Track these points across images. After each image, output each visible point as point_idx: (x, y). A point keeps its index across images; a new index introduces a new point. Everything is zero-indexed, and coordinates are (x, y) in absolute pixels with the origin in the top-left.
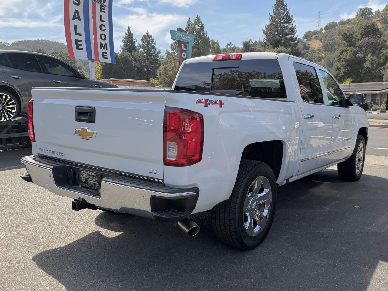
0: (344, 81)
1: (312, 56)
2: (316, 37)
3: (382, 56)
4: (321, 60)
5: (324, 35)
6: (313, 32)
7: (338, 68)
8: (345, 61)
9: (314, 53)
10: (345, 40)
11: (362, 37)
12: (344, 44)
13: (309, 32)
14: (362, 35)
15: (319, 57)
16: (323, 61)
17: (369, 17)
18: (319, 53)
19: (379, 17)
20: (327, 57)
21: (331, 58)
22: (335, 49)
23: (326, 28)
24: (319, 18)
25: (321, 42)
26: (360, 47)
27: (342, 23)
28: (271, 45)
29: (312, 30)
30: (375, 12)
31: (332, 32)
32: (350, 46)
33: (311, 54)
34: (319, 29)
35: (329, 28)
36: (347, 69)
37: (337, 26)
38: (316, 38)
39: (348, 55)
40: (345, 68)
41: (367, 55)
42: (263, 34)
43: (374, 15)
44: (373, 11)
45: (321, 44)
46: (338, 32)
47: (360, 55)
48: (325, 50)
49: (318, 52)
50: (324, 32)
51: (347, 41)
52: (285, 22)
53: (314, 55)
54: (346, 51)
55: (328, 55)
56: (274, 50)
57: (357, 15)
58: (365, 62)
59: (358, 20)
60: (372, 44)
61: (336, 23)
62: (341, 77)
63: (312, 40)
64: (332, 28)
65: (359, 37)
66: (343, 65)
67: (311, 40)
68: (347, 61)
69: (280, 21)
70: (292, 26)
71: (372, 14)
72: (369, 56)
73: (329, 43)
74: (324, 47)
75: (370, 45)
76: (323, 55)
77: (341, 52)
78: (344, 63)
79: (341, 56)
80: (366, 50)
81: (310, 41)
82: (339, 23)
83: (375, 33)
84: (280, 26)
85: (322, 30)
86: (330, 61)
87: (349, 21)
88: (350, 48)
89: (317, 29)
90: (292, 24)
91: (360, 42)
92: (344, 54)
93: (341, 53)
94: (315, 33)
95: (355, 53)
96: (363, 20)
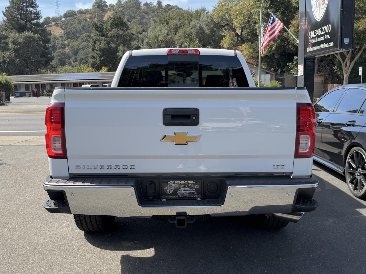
0: (101, 69)
1: (55, 43)
2: (56, 23)
3: (132, 47)
4: (65, 48)
5: (64, 22)
6: (53, 18)
7: (93, 56)
8: (100, 51)
9: (56, 40)
10: (97, 30)
11: (112, 29)
12: (96, 34)
13: (49, 18)
14: (111, 26)
15: (62, 44)
16: (67, 48)
17: (105, 9)
18: (62, 41)
19: (113, 10)
20: (70, 44)
21: (75, 46)
22: (78, 37)
23: (66, 16)
24: (57, 5)
25: (62, 29)
26: (112, 37)
27: (81, 12)
28: (15, 29)
29: (51, 17)
30: (110, 5)
31: (72, 20)
32: (103, 36)
33: (54, 41)
34: (58, 16)
35: (68, 16)
36: (102, 58)
37: (76, 14)
38: (57, 25)
39: (102, 44)
40: (101, 57)
41: (119, 46)
43: (109, 8)
44: (108, 4)
45: (63, 31)
46: (78, 21)
47: (112, 45)
48: (68, 38)
49: (60, 39)
50: (63, 19)
51: (99, 31)
52: (27, 6)
53: (57, 42)
54: (99, 40)
55: (71, 43)
56: (20, 34)
57: (94, 6)
58: (118, 52)
59: (95, 11)
60: (121, 35)
61: (75, 12)
62: (98, 66)
63: (53, 27)
64: (71, 16)
65: (109, 28)
66: (98, 54)
67: (51, 26)
69: (22, 4)
70: (37, 11)
71: (107, 6)
72: (121, 47)
73: (70, 31)
74: (66, 35)
75: (120, 36)
76: (66, 42)
77: (94, 41)
78: (98, 52)
79: (96, 45)
80: (117, 41)
81: (50, 28)
82: (77, 12)
83: (123, 26)
84: (22, 10)
85: (61, 17)
86: (74, 49)
87: (87, 11)
88: (103, 38)
89: (56, 16)
90: (37, 9)
91: (111, 33)
92: (98, 43)
93: (95, 43)
94: (55, 20)
95: (108, 43)
96: (99, 11)
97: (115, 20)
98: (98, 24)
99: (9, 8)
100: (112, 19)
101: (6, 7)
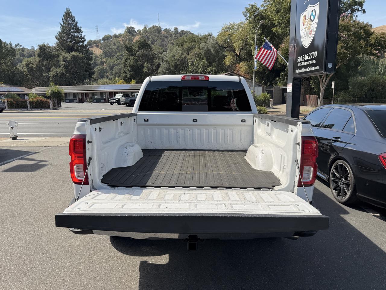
0: (131, 81)
1: (96, 60)
2: (97, 45)
3: (155, 64)
4: (103, 64)
5: (103, 44)
6: (94, 41)
7: (125, 71)
8: (130, 67)
9: (97, 58)
10: (128, 51)
11: (139, 50)
12: (127, 53)
13: (91, 41)
14: (138, 47)
15: (101, 62)
16: (105, 64)
17: (134, 34)
18: (101, 59)
19: (140, 35)
20: (108, 62)
21: (111, 63)
22: (113, 56)
23: (104, 39)
24: (97, 30)
25: (101, 49)
26: (139, 56)
27: (115, 36)
28: (65, 49)
29: (93, 40)
30: (138, 31)
31: (109, 43)
32: (132, 55)
33: (95, 59)
34: (98, 39)
35: (106, 39)
36: (132, 73)
37: (112, 38)
38: (97, 46)
39: (131, 62)
40: (130, 72)
41: (145, 63)
42: (56, 40)
43: (137, 33)
44: (136, 30)
45: (102, 51)
46: (114, 43)
47: (139, 63)
48: (106, 57)
49: (100, 57)
50: (102, 42)
51: (129, 52)
52: (74, 32)
53: (98, 59)
54: (129, 59)
55: (108, 60)
56: (69, 54)
57: (125, 32)
58: (144, 68)
59: (126, 35)
60: (146, 55)
61: (111, 36)
62: (128, 79)
63: (94, 48)
64: (108, 39)
65: (137, 49)
66: (128, 70)
67: (93, 47)
68: (131, 67)
69: (71, 30)
70: (82, 36)
71: (136, 32)
72: (146, 64)
73: (108, 51)
74: (104, 54)
75: (145, 55)
76: (105, 60)
77: (125, 60)
78: (129, 68)
79: (127, 63)
80: (143, 59)
81: (92, 49)
82: (113, 36)
83: (147, 47)
84: (70, 34)
85: (100, 40)
86: (111, 65)
87: (120, 35)
88: (132, 57)
89: (97, 39)
90: (82, 34)
91: (138, 53)
92: (128, 61)
93: (126, 60)
94: (96, 42)
95: (136, 61)
96: (130, 36)
97: (141, 43)
98: (129, 46)
99: (60, 33)
100: (139, 42)
101: (58, 32)
